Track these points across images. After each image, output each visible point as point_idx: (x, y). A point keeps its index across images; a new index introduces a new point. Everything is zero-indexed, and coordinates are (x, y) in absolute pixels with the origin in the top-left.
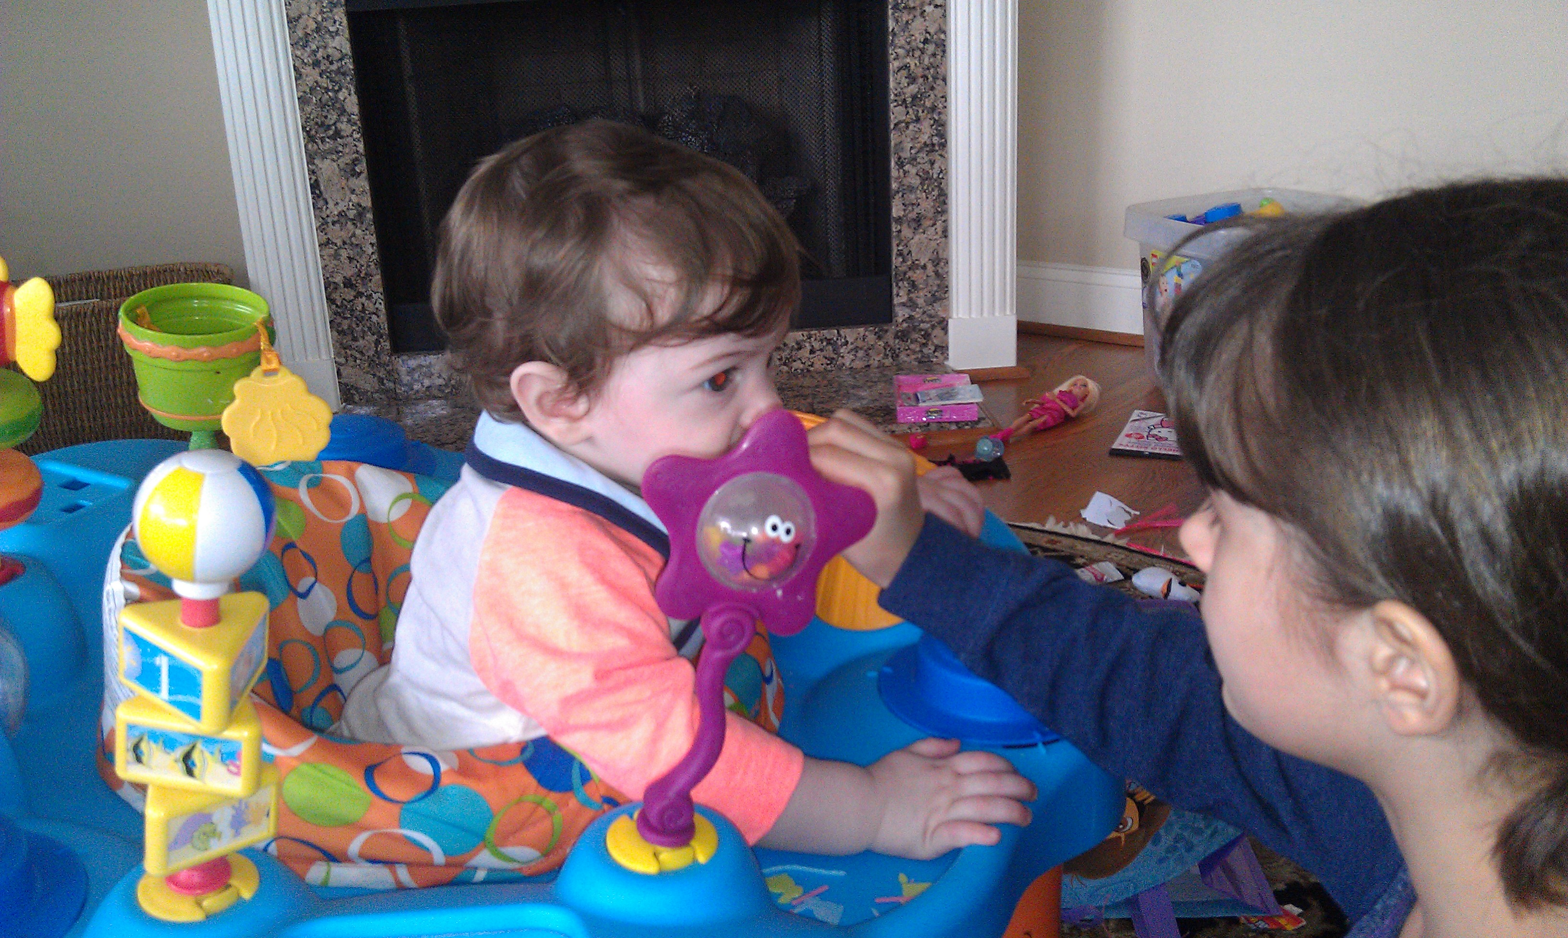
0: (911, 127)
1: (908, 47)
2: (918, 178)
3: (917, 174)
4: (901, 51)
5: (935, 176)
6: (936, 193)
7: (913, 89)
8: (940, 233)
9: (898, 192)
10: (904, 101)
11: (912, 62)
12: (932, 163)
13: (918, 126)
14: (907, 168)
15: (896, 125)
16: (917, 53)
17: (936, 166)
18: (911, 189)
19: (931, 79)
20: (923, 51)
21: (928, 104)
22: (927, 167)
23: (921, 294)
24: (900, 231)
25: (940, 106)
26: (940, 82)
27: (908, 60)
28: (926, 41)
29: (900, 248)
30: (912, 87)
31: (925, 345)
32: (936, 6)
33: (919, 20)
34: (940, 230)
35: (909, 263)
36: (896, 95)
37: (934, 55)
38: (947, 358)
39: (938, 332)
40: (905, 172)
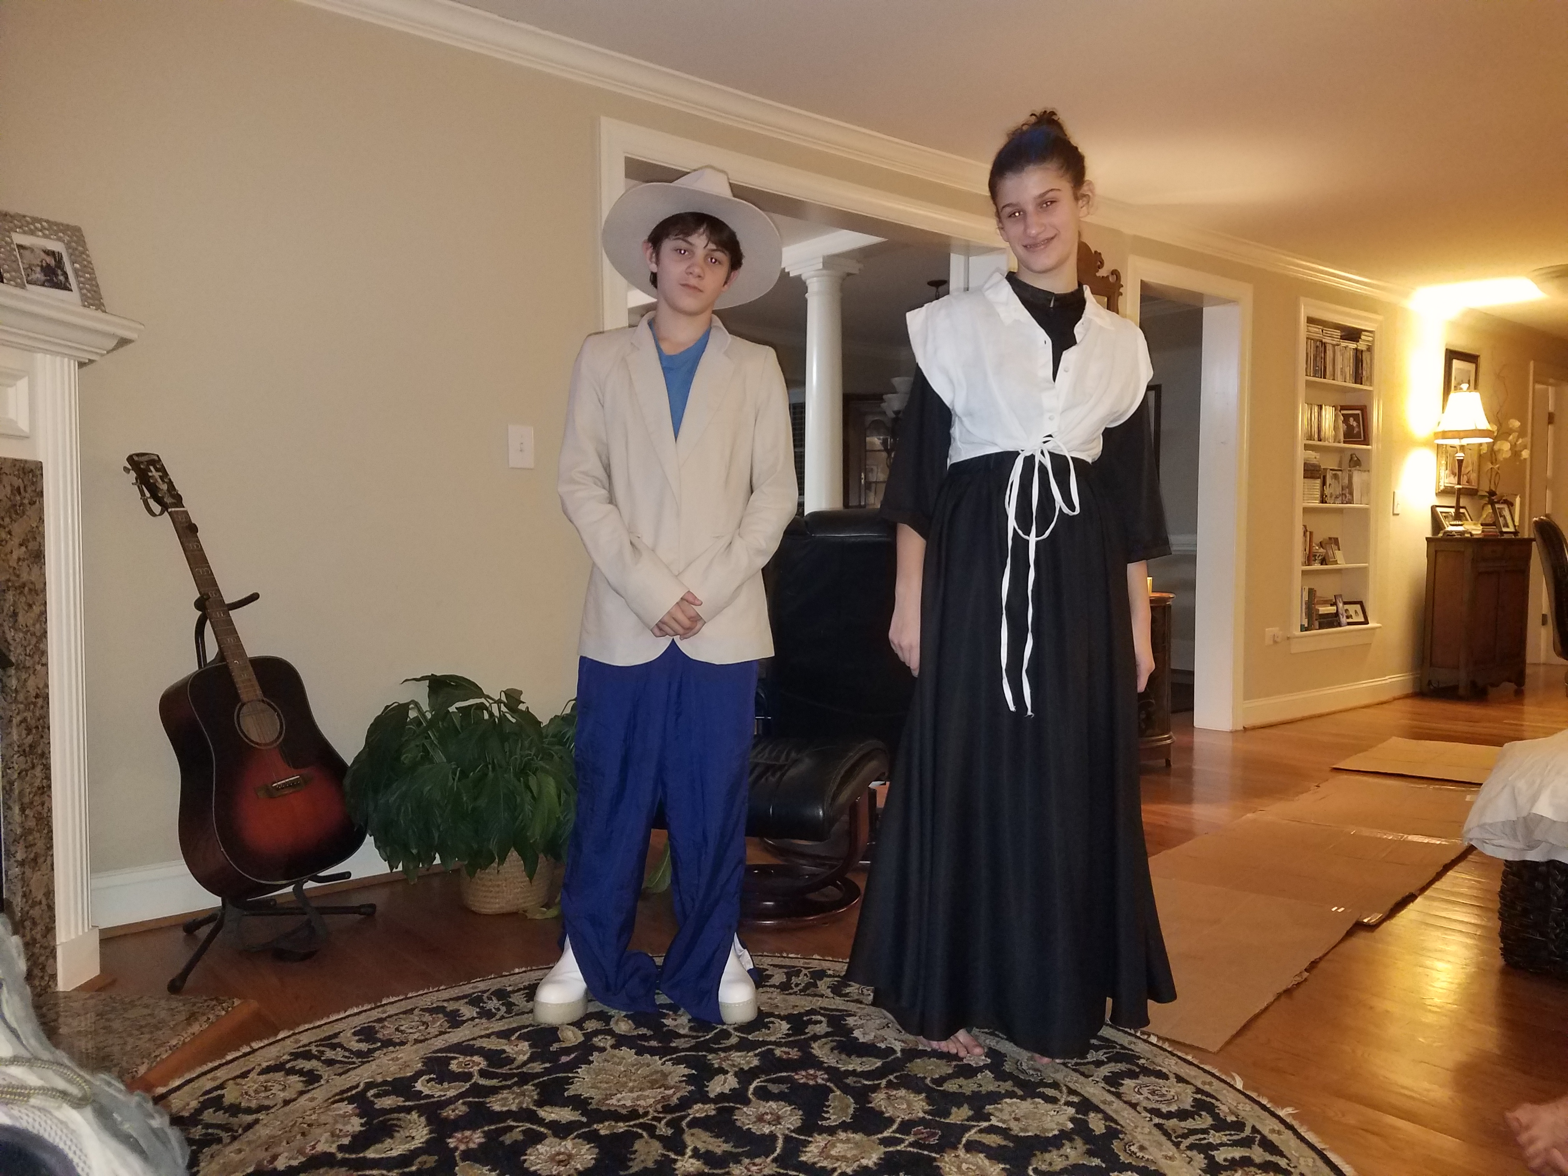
0: (29, 775)
1: (25, 702)
2: (34, 819)
3: (34, 816)
4: (22, 706)
5: (45, 816)
6: (45, 831)
7: (30, 739)
8: (50, 867)
9: (21, 836)
10: (24, 751)
11: (28, 715)
12: (43, 804)
13: (33, 771)
14: (27, 812)
15: (19, 774)
16: (32, 707)
17: (45, 807)
18: (30, 831)
19: (40, 729)
20: (35, 704)
21: (40, 752)
22: (40, 808)
23: (39, 928)
24: (24, 873)
25: (47, 752)
26: (46, 730)
27: (25, 714)
28: (37, 696)
29: (24, 889)
30: (30, 738)
31: (42, 978)
32: (43, 665)
33: (33, 677)
34: (49, 863)
35: (30, 902)
36: (18, 746)
37: (42, 707)
38: (56, 985)
39: (51, 961)
40: (26, 816)
